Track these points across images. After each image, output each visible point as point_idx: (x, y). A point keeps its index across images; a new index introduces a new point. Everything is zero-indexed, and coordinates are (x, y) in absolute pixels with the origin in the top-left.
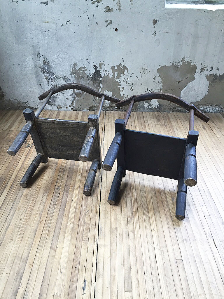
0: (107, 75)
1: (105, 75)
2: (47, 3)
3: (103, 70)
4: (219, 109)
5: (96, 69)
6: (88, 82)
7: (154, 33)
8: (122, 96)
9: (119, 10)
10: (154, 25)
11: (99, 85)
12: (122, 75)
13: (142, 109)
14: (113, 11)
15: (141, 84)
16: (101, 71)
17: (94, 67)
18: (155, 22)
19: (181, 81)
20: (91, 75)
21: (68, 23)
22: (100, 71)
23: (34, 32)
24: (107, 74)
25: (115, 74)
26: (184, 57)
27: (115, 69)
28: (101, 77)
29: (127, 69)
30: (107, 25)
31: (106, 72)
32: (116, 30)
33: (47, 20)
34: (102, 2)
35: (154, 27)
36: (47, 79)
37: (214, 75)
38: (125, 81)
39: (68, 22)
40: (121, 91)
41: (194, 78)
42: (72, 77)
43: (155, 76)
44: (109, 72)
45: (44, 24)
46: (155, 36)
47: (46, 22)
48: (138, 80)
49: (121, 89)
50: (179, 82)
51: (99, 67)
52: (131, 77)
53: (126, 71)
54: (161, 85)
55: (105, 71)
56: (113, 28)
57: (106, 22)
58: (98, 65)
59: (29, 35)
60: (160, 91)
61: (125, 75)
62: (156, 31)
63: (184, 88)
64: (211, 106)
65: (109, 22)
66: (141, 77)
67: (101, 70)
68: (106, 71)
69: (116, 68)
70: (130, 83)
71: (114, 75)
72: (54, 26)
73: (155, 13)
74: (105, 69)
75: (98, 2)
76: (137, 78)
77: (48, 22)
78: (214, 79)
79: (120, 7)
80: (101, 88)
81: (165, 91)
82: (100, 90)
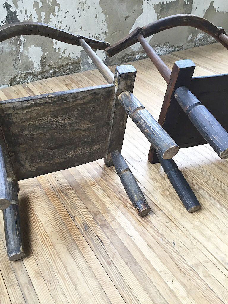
0: (29, 18)
1: (26, 19)
3: (21, 11)
5: (8, 9)
8: (57, 51)
11: (19, 39)
12: (51, 16)
13: (86, 67)
15: (81, 29)
16: (18, 13)
17: (6, 7)
19: (128, 17)
20: (2, 23)
22: (15, 12)
24: (29, 16)
25: (42, 15)
27: (40, 7)
29: (58, 5)
31: (26, 13)
37: (162, 4)
40: (54, 43)
41: (142, 11)
43: (97, 13)
44: (31, 12)
48: (76, 21)
49: (54, 40)
50: (126, 18)
51: (13, 6)
52: (65, 17)
53: (57, 8)
54: (106, 25)
55: (24, 12)
58: (11, 3)
60: (105, 35)
61: (56, 16)
63: (132, 26)
64: (159, 46)
66: (80, 17)
67: (17, 10)
68: (26, 11)
69: (41, 5)
70: (65, 28)
71: (40, 17)
74: (25, 9)
76: (74, 18)
78: (162, 9)
80: (23, 43)
81: (112, 34)
82: (22, 47)
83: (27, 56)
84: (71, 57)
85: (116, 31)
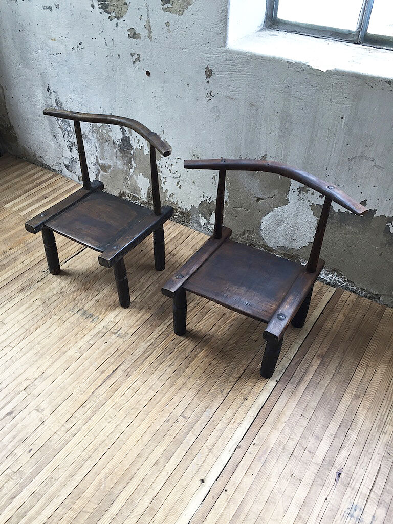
0: (140, 148)
1: (138, 148)
2: (50, 8)
3: (134, 138)
4: (340, 280)
5: (123, 133)
6: (115, 151)
7: (209, 94)
8: (164, 191)
9: (150, 37)
10: (207, 77)
11: (130, 162)
13: (195, 225)
14: (140, 39)
15: (194, 182)
16: (132, 139)
18: (209, 73)
19: (263, 199)
20: (118, 142)
21: (81, 47)
22: (129, 138)
23: (40, 51)
24: (141, 146)
26: (266, 155)
28: (132, 149)
30: (134, 62)
31: (138, 142)
32: (148, 73)
33: (54, 36)
34: (124, 19)
35: (208, 82)
36: (62, 129)
38: (168, 168)
39: (80, 44)
40: (162, 182)
41: (287, 202)
42: (93, 136)
43: (215, 175)
44: (143, 143)
45: (50, 41)
46: (210, 100)
47: (52, 39)
48: (188, 172)
49: (163, 180)
50: (259, 199)
51: (128, 131)
52: (177, 162)
54: (227, 193)
55: (136, 141)
56: (143, 69)
57: (132, 55)
59: (35, 56)
62: (211, 91)
63: (268, 214)
65: (136, 57)
67: (131, 137)
70: (175, 173)
72: (62, 48)
73: (208, 55)
74: (138, 138)
75: (118, 19)
77: (55, 40)
79: (151, 32)
80: (133, 167)
81: (234, 207)
82: (132, 170)
83: (136, 181)
84: (180, 206)
85: (241, 207)
